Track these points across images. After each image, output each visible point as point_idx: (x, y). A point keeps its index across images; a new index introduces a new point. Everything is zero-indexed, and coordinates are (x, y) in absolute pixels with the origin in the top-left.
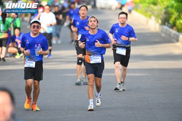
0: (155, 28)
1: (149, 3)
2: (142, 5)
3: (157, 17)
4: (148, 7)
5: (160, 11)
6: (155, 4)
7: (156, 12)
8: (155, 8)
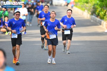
0: (87, 17)
3: (88, 10)
4: (83, 5)
5: (90, 7)
6: (87, 3)
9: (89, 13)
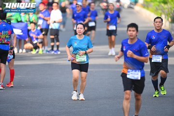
1: (159, 2)
2: (152, 4)
3: (167, 15)
5: (170, 10)
6: (165, 3)
7: (167, 10)
8: (165, 6)
9: (168, 20)
